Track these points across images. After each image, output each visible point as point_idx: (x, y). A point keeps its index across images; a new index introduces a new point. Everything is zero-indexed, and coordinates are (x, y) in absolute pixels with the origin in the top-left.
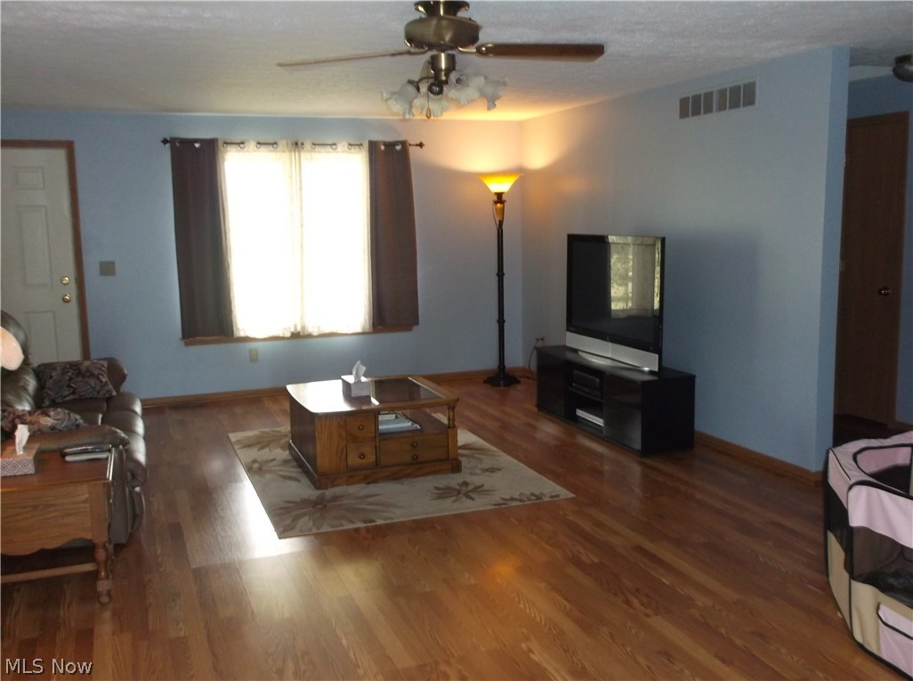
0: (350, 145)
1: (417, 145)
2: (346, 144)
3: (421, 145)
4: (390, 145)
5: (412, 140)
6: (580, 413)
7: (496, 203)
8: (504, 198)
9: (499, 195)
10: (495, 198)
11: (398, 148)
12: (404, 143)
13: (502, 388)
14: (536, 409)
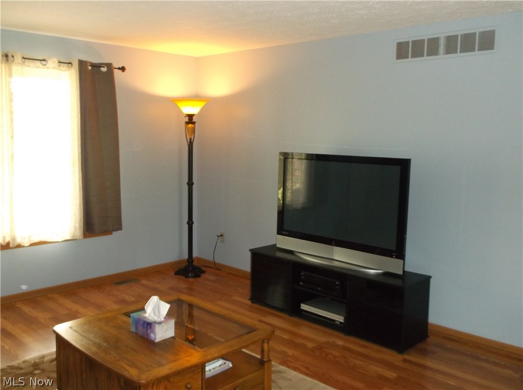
0: (59, 62)
1: (119, 69)
2: (56, 60)
3: (123, 69)
4: (96, 66)
5: (116, 64)
6: (304, 307)
7: (187, 123)
8: (194, 119)
9: (190, 117)
10: (187, 119)
11: (104, 69)
12: (109, 66)
13: (191, 280)
14: (249, 302)
